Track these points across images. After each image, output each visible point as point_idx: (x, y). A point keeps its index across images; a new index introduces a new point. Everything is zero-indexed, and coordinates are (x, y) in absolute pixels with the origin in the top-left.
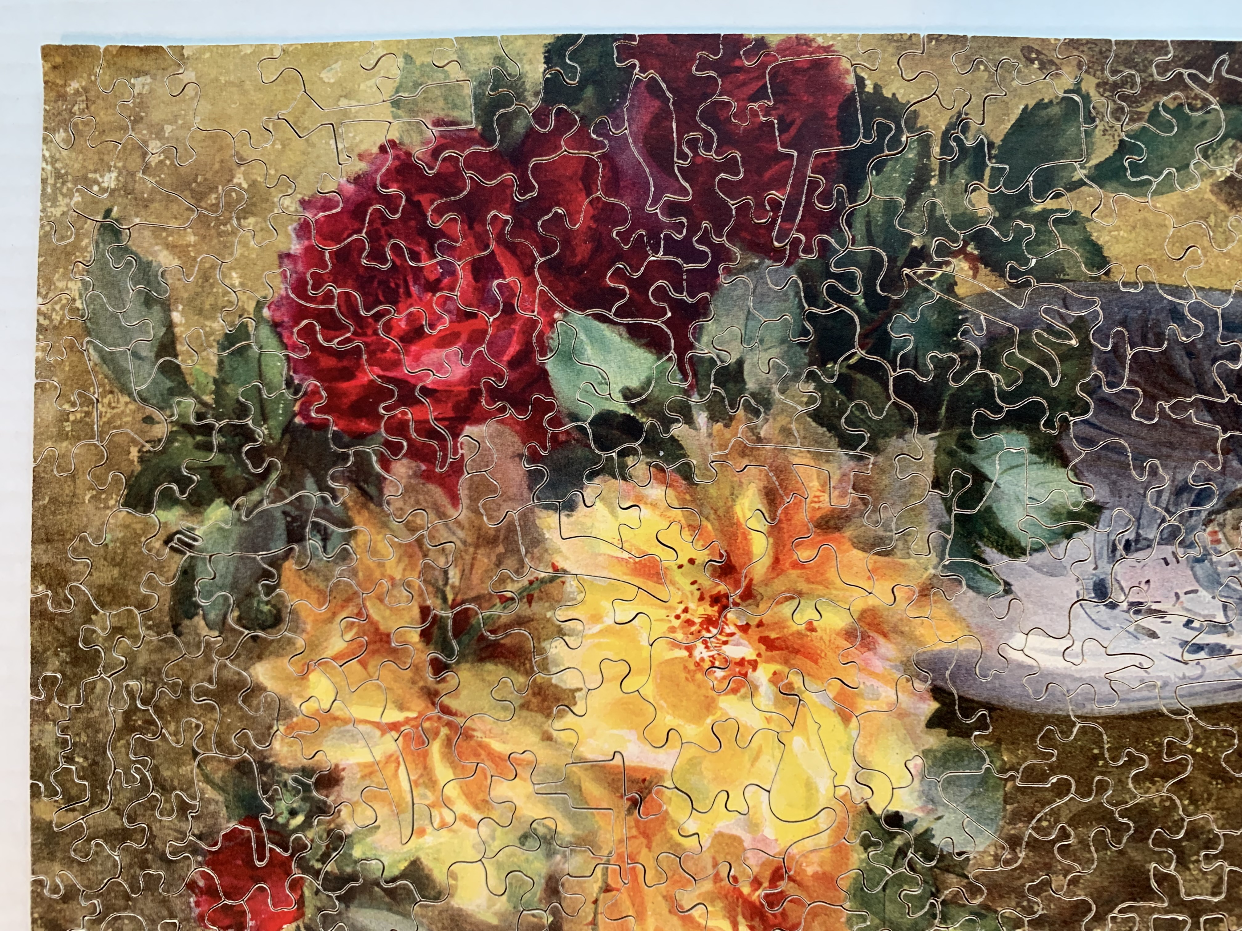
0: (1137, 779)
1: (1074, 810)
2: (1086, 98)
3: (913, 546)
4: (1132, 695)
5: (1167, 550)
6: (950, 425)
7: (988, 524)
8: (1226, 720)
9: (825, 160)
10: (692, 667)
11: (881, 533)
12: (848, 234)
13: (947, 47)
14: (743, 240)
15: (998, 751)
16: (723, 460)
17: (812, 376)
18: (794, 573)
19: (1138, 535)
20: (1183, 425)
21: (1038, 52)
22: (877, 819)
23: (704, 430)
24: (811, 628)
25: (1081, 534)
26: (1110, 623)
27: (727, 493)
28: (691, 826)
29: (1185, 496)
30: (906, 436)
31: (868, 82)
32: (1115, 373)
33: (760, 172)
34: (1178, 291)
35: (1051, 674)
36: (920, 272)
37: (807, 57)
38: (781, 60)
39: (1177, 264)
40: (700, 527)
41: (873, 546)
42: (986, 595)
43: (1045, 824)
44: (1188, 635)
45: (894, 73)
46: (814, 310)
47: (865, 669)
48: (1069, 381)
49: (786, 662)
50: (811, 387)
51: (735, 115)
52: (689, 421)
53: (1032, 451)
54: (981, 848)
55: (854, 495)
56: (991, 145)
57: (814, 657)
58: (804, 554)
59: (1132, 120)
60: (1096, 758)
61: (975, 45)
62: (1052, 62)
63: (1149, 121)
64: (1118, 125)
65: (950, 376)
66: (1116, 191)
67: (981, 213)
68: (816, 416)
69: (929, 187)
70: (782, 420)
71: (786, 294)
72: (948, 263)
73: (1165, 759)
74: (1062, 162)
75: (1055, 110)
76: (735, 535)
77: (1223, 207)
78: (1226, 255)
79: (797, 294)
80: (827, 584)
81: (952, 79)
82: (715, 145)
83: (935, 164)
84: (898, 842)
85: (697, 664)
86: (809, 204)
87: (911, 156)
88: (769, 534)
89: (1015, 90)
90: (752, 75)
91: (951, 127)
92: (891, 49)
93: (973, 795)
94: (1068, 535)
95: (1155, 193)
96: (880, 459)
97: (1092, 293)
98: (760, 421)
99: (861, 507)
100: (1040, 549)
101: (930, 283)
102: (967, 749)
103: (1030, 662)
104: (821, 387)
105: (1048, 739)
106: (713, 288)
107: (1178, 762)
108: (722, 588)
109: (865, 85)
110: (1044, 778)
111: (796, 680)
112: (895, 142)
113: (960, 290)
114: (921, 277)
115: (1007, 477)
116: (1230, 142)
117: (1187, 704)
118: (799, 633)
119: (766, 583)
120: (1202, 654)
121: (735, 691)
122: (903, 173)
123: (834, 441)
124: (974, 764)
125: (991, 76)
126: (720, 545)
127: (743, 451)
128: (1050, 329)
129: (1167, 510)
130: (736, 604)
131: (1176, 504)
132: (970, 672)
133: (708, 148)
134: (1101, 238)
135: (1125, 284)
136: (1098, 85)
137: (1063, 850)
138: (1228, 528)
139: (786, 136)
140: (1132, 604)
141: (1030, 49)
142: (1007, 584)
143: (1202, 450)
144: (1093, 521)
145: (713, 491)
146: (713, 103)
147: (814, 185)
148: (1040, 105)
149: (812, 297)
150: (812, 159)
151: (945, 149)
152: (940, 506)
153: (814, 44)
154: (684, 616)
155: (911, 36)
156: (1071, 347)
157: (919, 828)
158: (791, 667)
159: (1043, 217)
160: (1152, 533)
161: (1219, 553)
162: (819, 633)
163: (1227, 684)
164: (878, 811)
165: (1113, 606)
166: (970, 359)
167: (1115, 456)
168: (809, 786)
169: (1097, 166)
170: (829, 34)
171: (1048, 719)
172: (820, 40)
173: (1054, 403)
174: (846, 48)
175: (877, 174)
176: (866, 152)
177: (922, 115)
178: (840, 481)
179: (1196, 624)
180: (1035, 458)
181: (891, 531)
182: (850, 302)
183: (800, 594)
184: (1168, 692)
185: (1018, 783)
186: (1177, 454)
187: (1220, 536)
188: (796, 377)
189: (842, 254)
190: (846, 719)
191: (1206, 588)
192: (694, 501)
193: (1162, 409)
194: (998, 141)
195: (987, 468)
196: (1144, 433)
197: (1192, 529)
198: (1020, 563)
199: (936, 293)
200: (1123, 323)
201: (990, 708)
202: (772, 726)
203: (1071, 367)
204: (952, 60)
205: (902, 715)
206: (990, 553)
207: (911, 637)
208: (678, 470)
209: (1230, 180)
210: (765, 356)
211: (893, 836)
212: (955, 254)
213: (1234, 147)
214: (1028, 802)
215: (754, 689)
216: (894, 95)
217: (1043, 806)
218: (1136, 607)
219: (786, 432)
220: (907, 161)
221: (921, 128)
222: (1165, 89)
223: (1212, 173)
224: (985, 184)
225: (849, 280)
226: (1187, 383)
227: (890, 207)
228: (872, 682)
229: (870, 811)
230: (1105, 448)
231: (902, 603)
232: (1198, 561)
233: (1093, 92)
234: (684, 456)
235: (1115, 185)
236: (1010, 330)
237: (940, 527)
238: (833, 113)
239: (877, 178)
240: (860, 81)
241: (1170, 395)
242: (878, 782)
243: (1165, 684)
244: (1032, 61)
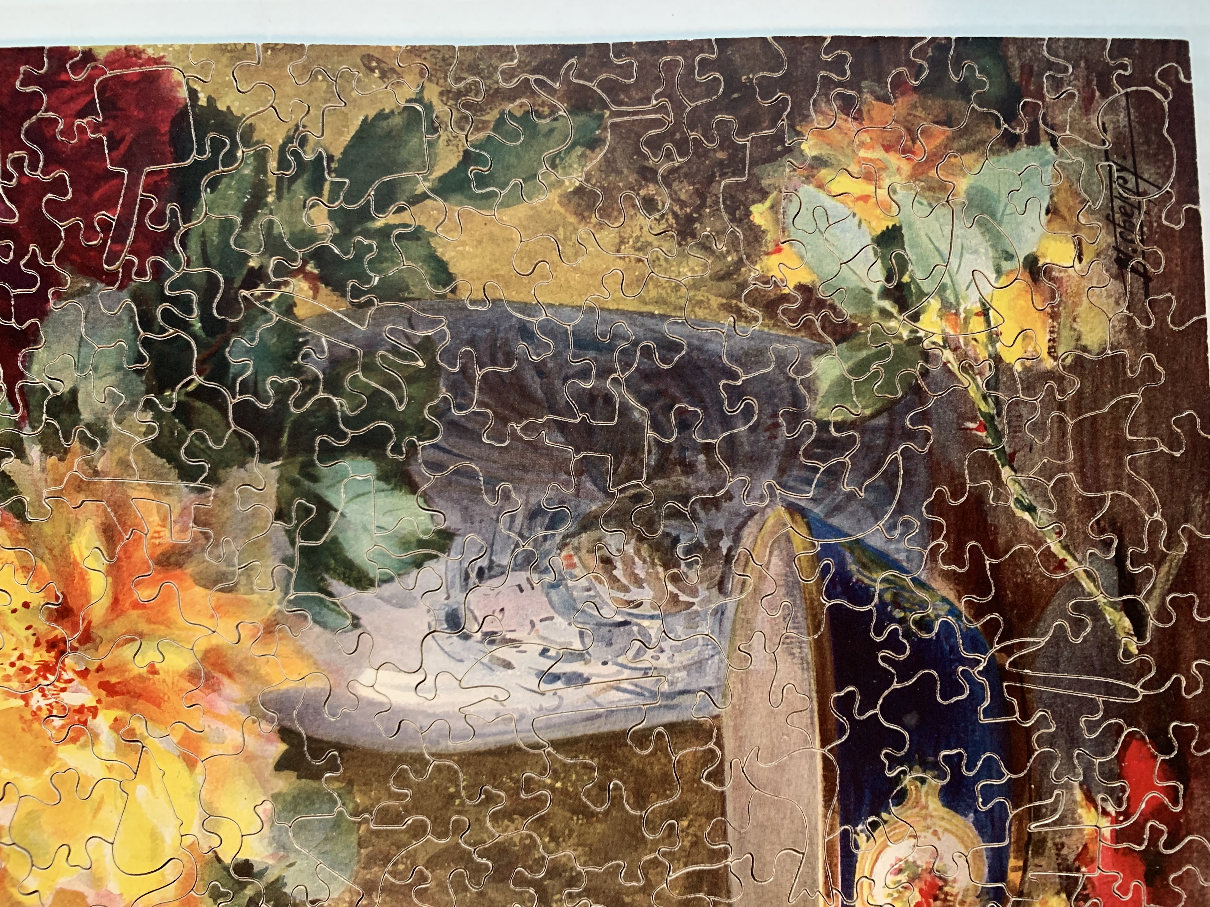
0: (495, 817)
1: (431, 852)
2: (429, 108)
3: (256, 581)
4: (487, 730)
5: (521, 577)
6: (292, 453)
7: (334, 556)
8: (585, 753)
9: (156, 178)
10: (29, 717)
11: (224, 568)
12: (183, 257)
13: (283, 56)
14: (73, 263)
15: (350, 792)
16: (57, 496)
17: (149, 405)
18: (134, 614)
19: (491, 561)
20: (534, 447)
21: (378, 61)
22: (226, 869)
23: (37, 464)
24: (153, 670)
25: (432, 563)
26: (464, 655)
27: (63, 531)
28: (31, 884)
29: (539, 520)
30: (248, 466)
31: (201, 95)
32: (464, 395)
33: (89, 190)
34: (525, 308)
35: (403, 710)
36: (257, 293)
37: (137, 69)
38: (109, 74)
39: (525, 280)
40: (35, 568)
41: (216, 582)
42: (334, 630)
43: (401, 867)
44: (544, 664)
45: (229, 85)
46: (150, 335)
47: (210, 712)
48: (415, 404)
49: (128, 707)
50: (150, 415)
51: (62, 133)
52: (21, 455)
53: (379, 478)
54: (335, 895)
55: (197, 529)
56: (330, 158)
57: (156, 701)
58: (143, 594)
59: (478, 129)
60: (452, 797)
61: (311, 53)
62: (393, 70)
63: (495, 130)
64: (462, 135)
65: (291, 401)
66: (461, 204)
67: (320, 230)
68: (155, 447)
69: (266, 204)
70: (120, 452)
71: (119, 319)
72: (286, 284)
73: (523, 796)
74: (404, 174)
75: (397, 121)
76: (72, 575)
77: (572, 219)
78: (576, 269)
79: (132, 318)
80: (168, 623)
81: (289, 89)
82: (41, 164)
83: (272, 180)
84: (249, 892)
85: (34, 714)
86: (141, 223)
87: (246, 172)
88: (108, 573)
89: (355, 100)
90: (79, 90)
91: (289, 140)
92: (224, 60)
93: (326, 839)
94: (418, 564)
95: (502, 205)
96: (221, 491)
97: (438, 312)
98: (95, 454)
99: (203, 541)
100: (389, 580)
101: (268, 304)
102: (319, 792)
103: (379, 698)
104: (159, 416)
105: (402, 780)
106: (43, 313)
107: (537, 799)
108: (60, 631)
109: (198, 98)
110: (398, 819)
111: (139, 726)
112: (231, 158)
113: (299, 311)
114: (258, 299)
115: (353, 506)
116: (579, 150)
117: (543, 738)
118: (141, 677)
119: (106, 624)
120: (559, 684)
121: (74, 740)
122: (238, 190)
123: (174, 473)
124: (326, 807)
125: (330, 86)
126: (56, 588)
127: (79, 486)
128: (395, 350)
129: (521, 535)
130: (74, 649)
131: (530, 529)
132: (317, 712)
133: (34, 167)
134: (447, 254)
135: (473, 302)
136: (441, 94)
137: (421, 894)
138: (584, 551)
139: (114, 154)
140: (486, 634)
141: (370, 57)
142: (355, 617)
143: (555, 473)
144: (444, 548)
145: (47, 529)
146: (40, 120)
147: (146, 205)
148: (381, 116)
149: (147, 322)
150: (143, 177)
151: (283, 164)
152: (284, 539)
153: (143, 56)
154: (19, 664)
155: (245, 46)
156: (418, 370)
157: (270, 877)
158: (133, 712)
159: (384, 233)
160: (504, 560)
161: (573, 577)
162: (162, 676)
163: (586, 713)
164: (227, 860)
165: (467, 637)
166: (312, 383)
167: (466, 481)
168: (155, 837)
169: (441, 179)
170: (160, 44)
171: (401, 758)
172: (150, 52)
173: (401, 427)
174: (178, 60)
175: (212, 192)
176: (201, 169)
177: (258, 128)
178: (181, 515)
179: (552, 653)
180: (382, 485)
181: (234, 566)
182: (186, 326)
183: (141, 635)
184: (525, 725)
185: (373, 827)
186: (530, 476)
187: (576, 560)
188: (133, 406)
189: (177, 275)
190: (191, 764)
191: (562, 614)
192: (27, 540)
193: (514, 431)
194: (337, 154)
195: (331, 497)
196: (496, 455)
197: (547, 553)
198: (369, 595)
199: (276, 317)
200: (471, 342)
201: (341, 748)
202: (113, 775)
203: (418, 390)
204: (289, 69)
205: (250, 758)
206: (337, 586)
207: (257, 677)
208: (10, 508)
209: (579, 191)
210: (101, 384)
211: (243, 886)
212: (293, 274)
213: (583, 155)
214: (383, 845)
215: (95, 736)
216: (228, 108)
217: (399, 848)
218: (490, 638)
219: (124, 464)
220: (243, 177)
221: (258, 142)
222: (512, 95)
223: (561, 183)
224: (325, 199)
225: (185, 304)
226: (537, 403)
227: (226, 226)
228: (216, 724)
229: (219, 860)
230: (456, 472)
231: (246, 642)
232: (553, 586)
233: (436, 102)
234: (16, 493)
235: (459, 197)
236: (353, 352)
237: (284, 560)
238: (165, 128)
239: (211, 196)
240: (193, 94)
241: (521, 416)
242: (227, 830)
243: (522, 717)
244: (372, 70)
